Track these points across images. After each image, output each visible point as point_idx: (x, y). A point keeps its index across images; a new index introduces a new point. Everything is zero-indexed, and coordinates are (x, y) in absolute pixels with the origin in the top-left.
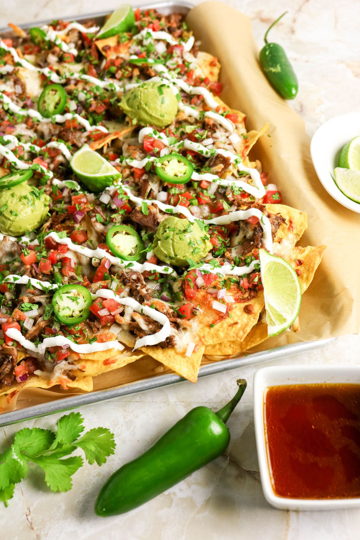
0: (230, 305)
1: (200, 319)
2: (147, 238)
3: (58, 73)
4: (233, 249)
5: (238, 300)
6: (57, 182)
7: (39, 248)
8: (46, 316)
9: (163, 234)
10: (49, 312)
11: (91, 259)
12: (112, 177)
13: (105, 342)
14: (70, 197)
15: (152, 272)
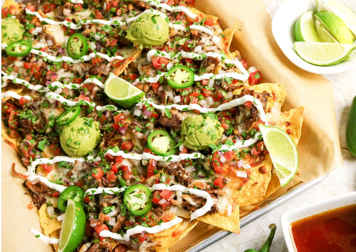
0: (248, 170)
1: (230, 186)
2: (176, 135)
3: (74, 21)
4: (239, 127)
5: (252, 165)
6: (99, 108)
7: (102, 163)
8: (123, 213)
9: (187, 131)
10: (124, 210)
11: (141, 161)
12: (138, 96)
13: (169, 221)
14: (112, 117)
15: (187, 160)
